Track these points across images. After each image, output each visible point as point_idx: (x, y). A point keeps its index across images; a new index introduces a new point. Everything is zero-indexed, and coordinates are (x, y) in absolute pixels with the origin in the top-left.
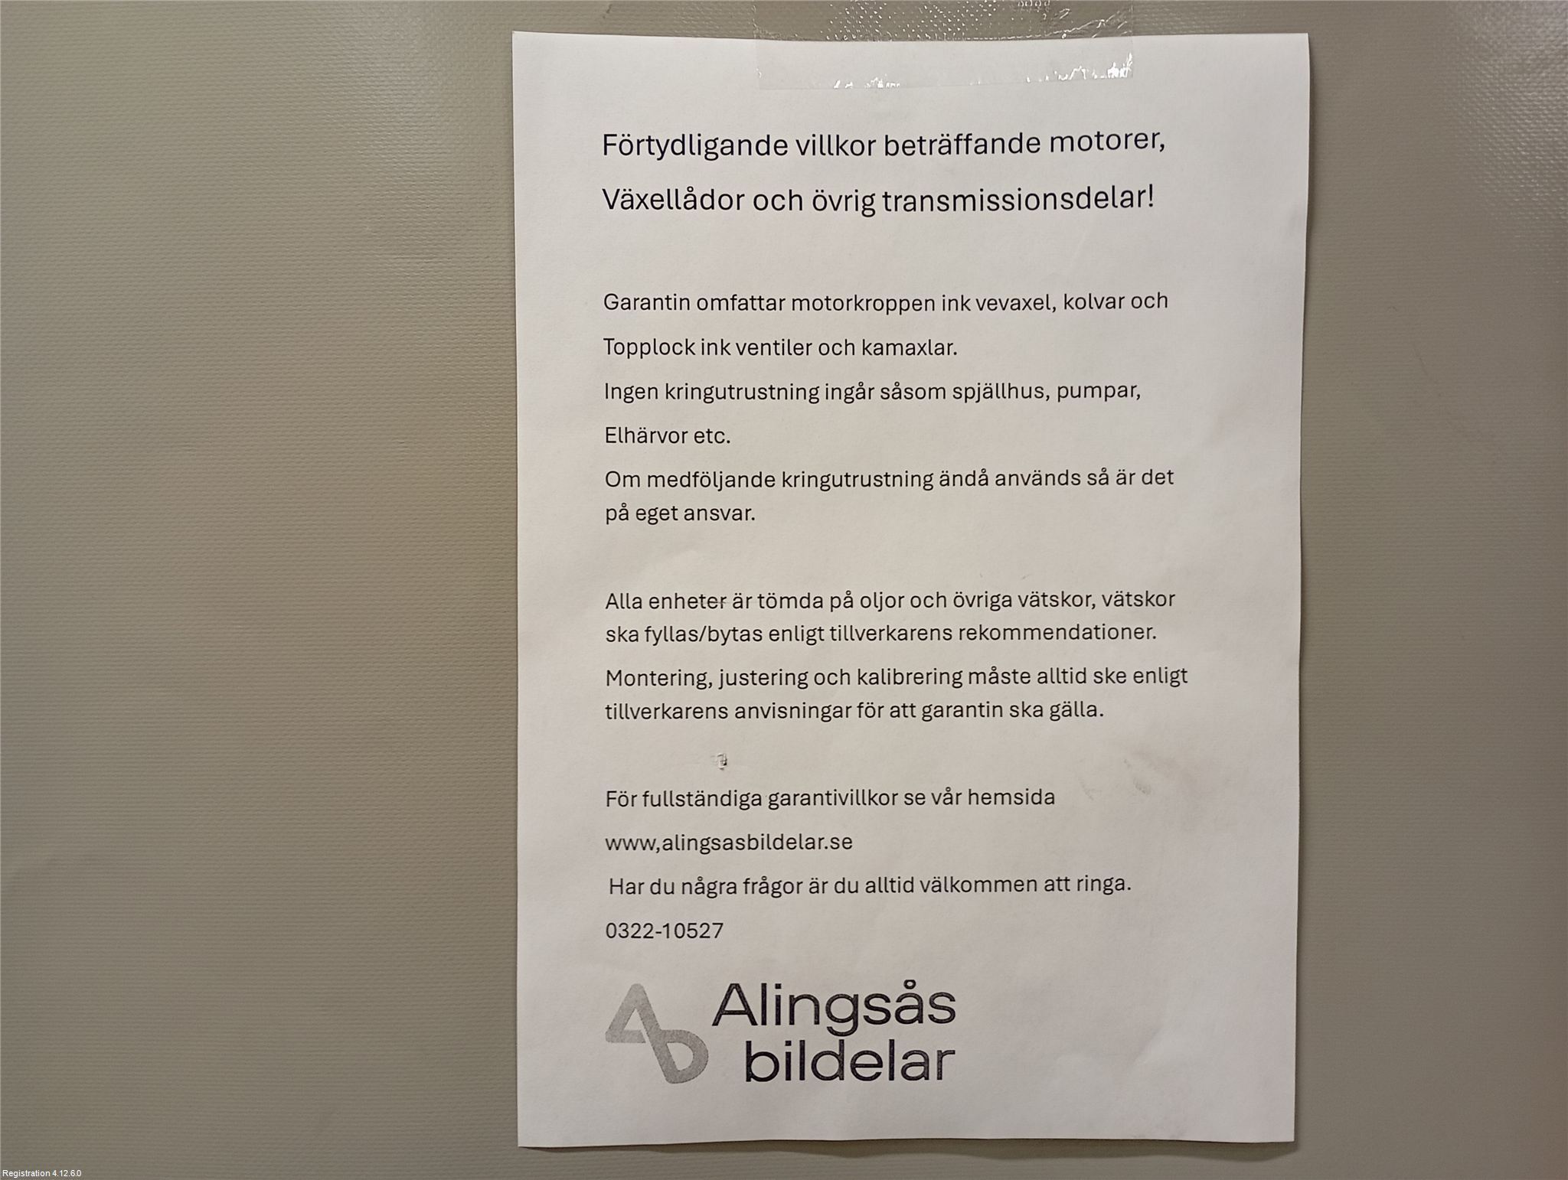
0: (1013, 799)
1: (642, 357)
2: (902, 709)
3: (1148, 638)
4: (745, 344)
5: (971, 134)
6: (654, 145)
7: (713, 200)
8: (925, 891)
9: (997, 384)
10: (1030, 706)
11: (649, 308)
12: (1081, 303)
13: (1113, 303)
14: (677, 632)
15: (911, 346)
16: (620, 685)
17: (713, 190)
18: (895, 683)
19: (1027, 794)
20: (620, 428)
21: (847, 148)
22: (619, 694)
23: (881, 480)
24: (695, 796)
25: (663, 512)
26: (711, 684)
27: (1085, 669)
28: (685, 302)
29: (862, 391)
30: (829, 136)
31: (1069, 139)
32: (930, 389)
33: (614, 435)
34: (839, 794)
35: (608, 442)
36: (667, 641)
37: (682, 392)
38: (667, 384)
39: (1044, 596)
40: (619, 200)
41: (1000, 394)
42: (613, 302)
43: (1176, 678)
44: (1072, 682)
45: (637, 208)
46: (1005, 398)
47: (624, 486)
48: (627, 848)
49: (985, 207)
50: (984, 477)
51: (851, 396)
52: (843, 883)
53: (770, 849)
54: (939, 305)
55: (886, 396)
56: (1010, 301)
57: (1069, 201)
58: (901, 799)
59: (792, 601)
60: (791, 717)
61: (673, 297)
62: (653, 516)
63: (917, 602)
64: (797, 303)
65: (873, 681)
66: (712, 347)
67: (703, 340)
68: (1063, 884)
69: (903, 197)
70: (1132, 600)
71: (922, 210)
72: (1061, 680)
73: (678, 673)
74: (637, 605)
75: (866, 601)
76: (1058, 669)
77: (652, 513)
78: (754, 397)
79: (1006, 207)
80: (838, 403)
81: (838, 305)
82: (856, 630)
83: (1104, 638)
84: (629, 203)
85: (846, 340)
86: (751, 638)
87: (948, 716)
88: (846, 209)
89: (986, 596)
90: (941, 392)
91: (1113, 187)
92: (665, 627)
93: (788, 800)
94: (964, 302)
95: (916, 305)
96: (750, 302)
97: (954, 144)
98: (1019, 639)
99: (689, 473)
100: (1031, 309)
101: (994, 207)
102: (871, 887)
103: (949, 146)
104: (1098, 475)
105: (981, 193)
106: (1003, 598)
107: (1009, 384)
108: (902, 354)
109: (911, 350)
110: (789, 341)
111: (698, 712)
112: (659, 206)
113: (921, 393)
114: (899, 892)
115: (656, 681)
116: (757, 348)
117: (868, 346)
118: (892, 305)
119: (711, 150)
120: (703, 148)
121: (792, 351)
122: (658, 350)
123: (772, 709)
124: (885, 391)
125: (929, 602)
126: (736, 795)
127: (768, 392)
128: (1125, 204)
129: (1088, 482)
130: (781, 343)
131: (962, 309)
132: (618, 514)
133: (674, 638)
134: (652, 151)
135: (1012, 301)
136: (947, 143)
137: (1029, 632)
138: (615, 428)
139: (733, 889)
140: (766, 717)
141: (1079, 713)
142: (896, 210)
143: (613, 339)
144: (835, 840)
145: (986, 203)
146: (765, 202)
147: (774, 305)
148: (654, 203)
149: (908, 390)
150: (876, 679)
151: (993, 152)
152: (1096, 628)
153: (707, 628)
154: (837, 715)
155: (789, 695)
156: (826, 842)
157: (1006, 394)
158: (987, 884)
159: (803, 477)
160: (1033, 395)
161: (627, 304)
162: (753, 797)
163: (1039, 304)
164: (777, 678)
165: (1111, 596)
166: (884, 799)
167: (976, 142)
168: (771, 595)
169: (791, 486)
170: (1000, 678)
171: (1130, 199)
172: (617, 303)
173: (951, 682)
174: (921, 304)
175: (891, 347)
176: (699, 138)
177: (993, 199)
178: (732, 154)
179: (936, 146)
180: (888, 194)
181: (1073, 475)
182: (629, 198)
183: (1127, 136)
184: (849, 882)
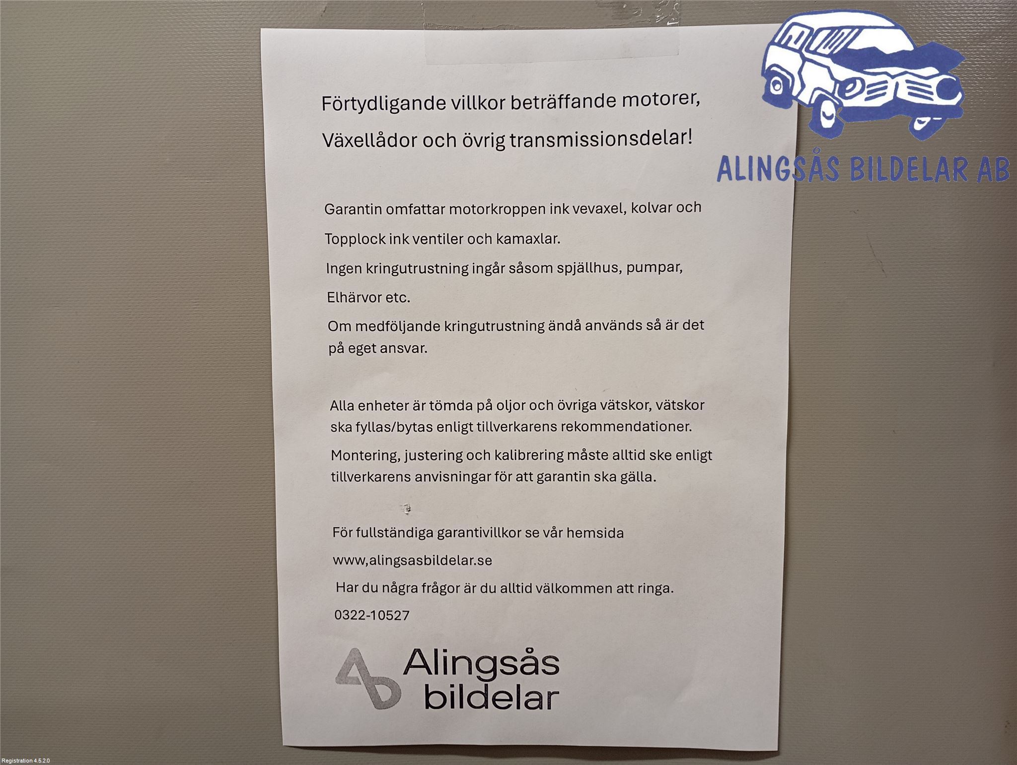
0: (596, 534)
1: (350, 246)
2: (524, 476)
3: (686, 431)
4: (419, 237)
5: (569, 95)
6: (356, 103)
7: (396, 141)
8: (539, 592)
9: (587, 263)
10: (608, 474)
11: (354, 213)
12: (643, 209)
13: (664, 209)
14: (377, 426)
15: (530, 238)
16: (341, 459)
17: (396, 134)
18: (519, 459)
19: (605, 531)
20: (337, 293)
21: (486, 104)
22: (340, 466)
23: (509, 327)
24: (390, 531)
25: (366, 348)
26: (399, 459)
27: (644, 450)
28: (378, 209)
29: (497, 268)
30: (474, 96)
31: (635, 98)
32: (542, 266)
33: (333, 297)
34: (483, 530)
35: (329, 301)
36: (370, 431)
37: (378, 269)
38: (367, 264)
39: (617, 403)
40: (334, 141)
41: (589, 270)
42: (331, 210)
43: (704, 457)
44: (635, 459)
45: (346, 146)
46: (592, 272)
47: (341, 330)
48: (347, 563)
49: (579, 144)
50: (578, 325)
51: (490, 271)
52: (486, 587)
53: (439, 564)
54: (548, 210)
55: (513, 271)
56: (595, 207)
57: (635, 140)
58: (523, 534)
59: (452, 406)
60: (452, 481)
61: (370, 206)
62: (359, 350)
63: (534, 406)
64: (453, 209)
65: (505, 458)
66: (397, 239)
67: (391, 234)
68: (629, 588)
69: (524, 138)
70: (676, 406)
71: (537, 146)
72: (628, 457)
73: (378, 452)
74: (350, 408)
75: (500, 406)
76: (626, 450)
77: (360, 348)
78: (425, 272)
79: (593, 144)
80: (481, 275)
81: (481, 210)
82: (494, 425)
83: (657, 431)
84: (341, 143)
85: (486, 234)
86: (425, 430)
87: (554, 480)
88: (486, 146)
89: (579, 403)
90: (549, 268)
91: (665, 130)
92: (369, 423)
93: (450, 534)
94: (565, 208)
95: (533, 210)
96: (421, 209)
97: (558, 101)
98: (601, 431)
99: (383, 322)
100: (609, 213)
101: (585, 144)
102: (504, 590)
103: (555, 103)
104: (654, 324)
105: (576, 135)
106: (591, 404)
107: (595, 263)
108: (523, 243)
109: (529, 240)
110: (448, 234)
111: (391, 478)
112: (360, 145)
113: (536, 269)
114: (522, 592)
115: (363, 457)
116: (427, 239)
117: (501, 238)
118: (516, 210)
119: (394, 107)
120: (389, 105)
121: (450, 241)
122: (361, 241)
123: (439, 475)
124: (512, 267)
125: (542, 406)
126: (416, 531)
127: (435, 269)
128: (672, 142)
129: (647, 328)
130: (443, 236)
131: (564, 213)
132: (337, 349)
133: (375, 430)
134: (355, 108)
135: (597, 207)
136: (553, 101)
137: (607, 427)
138: (334, 293)
139: (415, 590)
140: (435, 480)
141: (640, 479)
142: (519, 146)
143: (331, 234)
144: (480, 560)
145: (580, 141)
146: (431, 142)
147: (438, 210)
148: (357, 143)
149: (528, 267)
150: (507, 456)
151: (584, 107)
152: (652, 424)
153: (397, 423)
154: (482, 479)
155: (450, 467)
156: (475, 561)
157: (593, 270)
158: (579, 589)
159: (459, 324)
160: (611, 271)
161: (340, 211)
162: (427, 531)
163: (615, 209)
164: (442, 456)
165: (662, 403)
166: (512, 534)
167: (573, 100)
168: (439, 402)
169: (450, 330)
170: (588, 456)
171: (676, 139)
172: (333, 210)
173: (556, 459)
174: (536, 209)
175: (516, 239)
176: (386, 98)
177: (584, 138)
178: (409, 109)
179: (546, 103)
180: (514, 136)
181: (637, 324)
182: (340, 139)
183: (674, 96)
184: (490, 586)
